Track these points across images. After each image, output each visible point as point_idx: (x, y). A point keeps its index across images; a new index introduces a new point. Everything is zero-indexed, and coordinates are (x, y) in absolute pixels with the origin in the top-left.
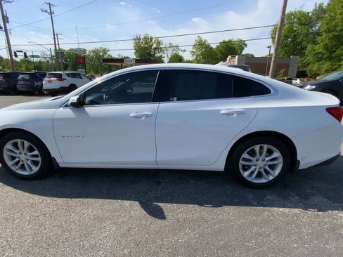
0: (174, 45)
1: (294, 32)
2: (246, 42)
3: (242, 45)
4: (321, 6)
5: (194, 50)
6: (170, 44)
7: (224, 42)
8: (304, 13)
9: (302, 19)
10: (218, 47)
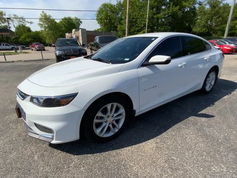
0: (20, 17)
1: (109, 16)
2: (81, 20)
3: (79, 22)
4: (120, 2)
5: (41, 23)
6: (15, 15)
7: (65, 19)
8: (112, 5)
9: (112, 9)
10: (61, 22)
